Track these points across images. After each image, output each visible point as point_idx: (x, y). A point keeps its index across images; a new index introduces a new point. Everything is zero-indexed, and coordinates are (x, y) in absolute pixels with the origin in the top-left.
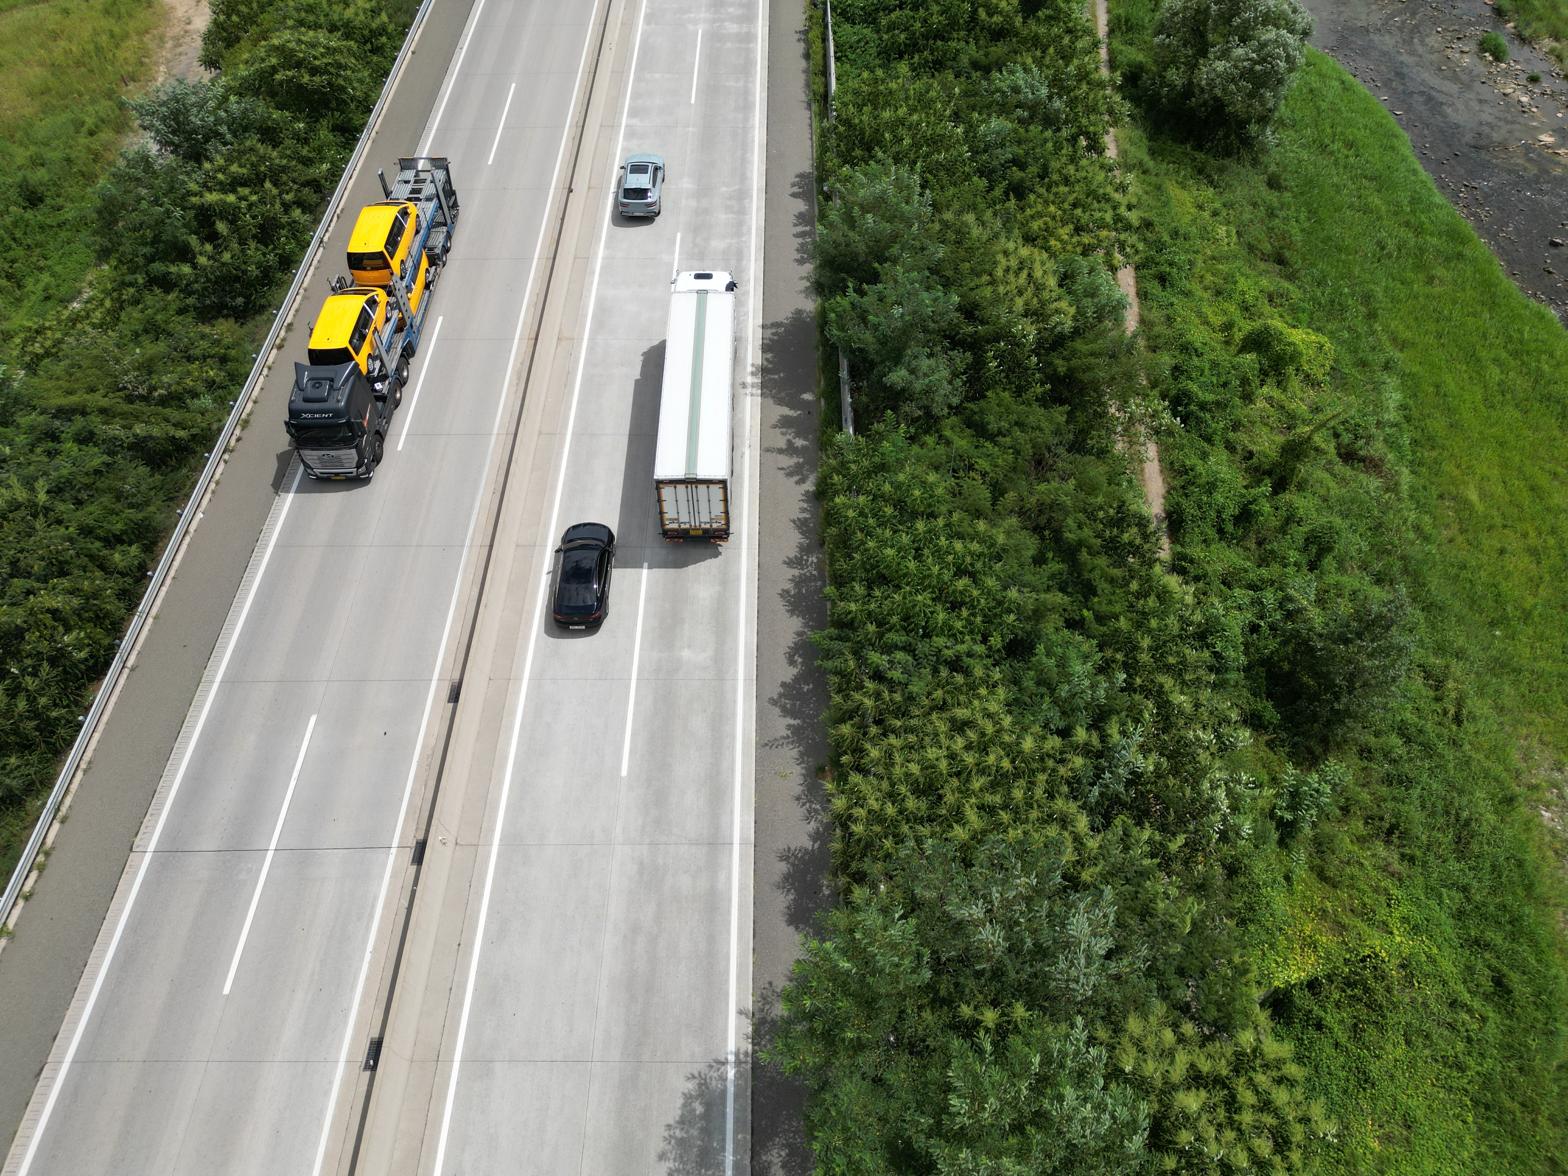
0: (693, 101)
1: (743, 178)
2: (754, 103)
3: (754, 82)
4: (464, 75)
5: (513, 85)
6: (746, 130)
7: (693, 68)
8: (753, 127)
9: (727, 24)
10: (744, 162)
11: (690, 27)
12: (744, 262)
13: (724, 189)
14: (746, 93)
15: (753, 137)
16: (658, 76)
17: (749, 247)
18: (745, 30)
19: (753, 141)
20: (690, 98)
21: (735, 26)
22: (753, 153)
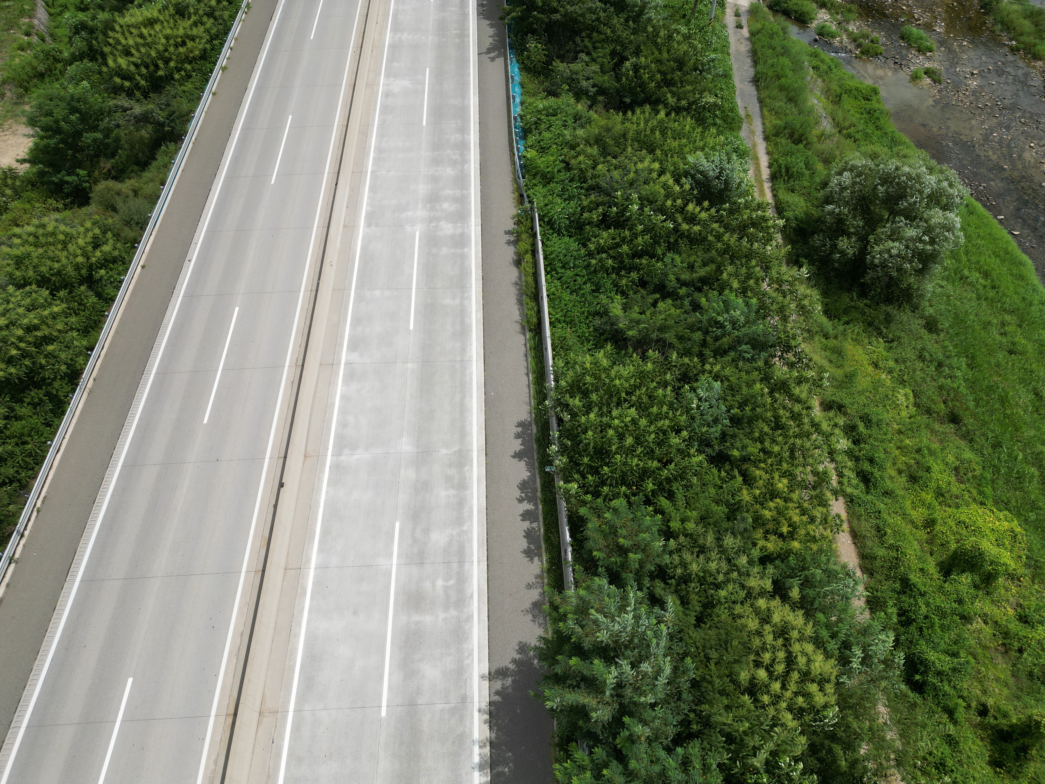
0: (411, 327)
1: (463, 434)
2: (470, 326)
3: (469, 298)
4: (190, 297)
5: (237, 309)
6: (464, 364)
7: (411, 282)
8: (470, 360)
9: (443, 224)
10: (463, 409)
11: (408, 228)
12: (467, 565)
13: (444, 451)
14: (463, 312)
15: (471, 373)
16: (377, 293)
17: (471, 541)
18: (459, 231)
19: (471, 380)
20: (409, 322)
21: (450, 225)
22: (471, 396)
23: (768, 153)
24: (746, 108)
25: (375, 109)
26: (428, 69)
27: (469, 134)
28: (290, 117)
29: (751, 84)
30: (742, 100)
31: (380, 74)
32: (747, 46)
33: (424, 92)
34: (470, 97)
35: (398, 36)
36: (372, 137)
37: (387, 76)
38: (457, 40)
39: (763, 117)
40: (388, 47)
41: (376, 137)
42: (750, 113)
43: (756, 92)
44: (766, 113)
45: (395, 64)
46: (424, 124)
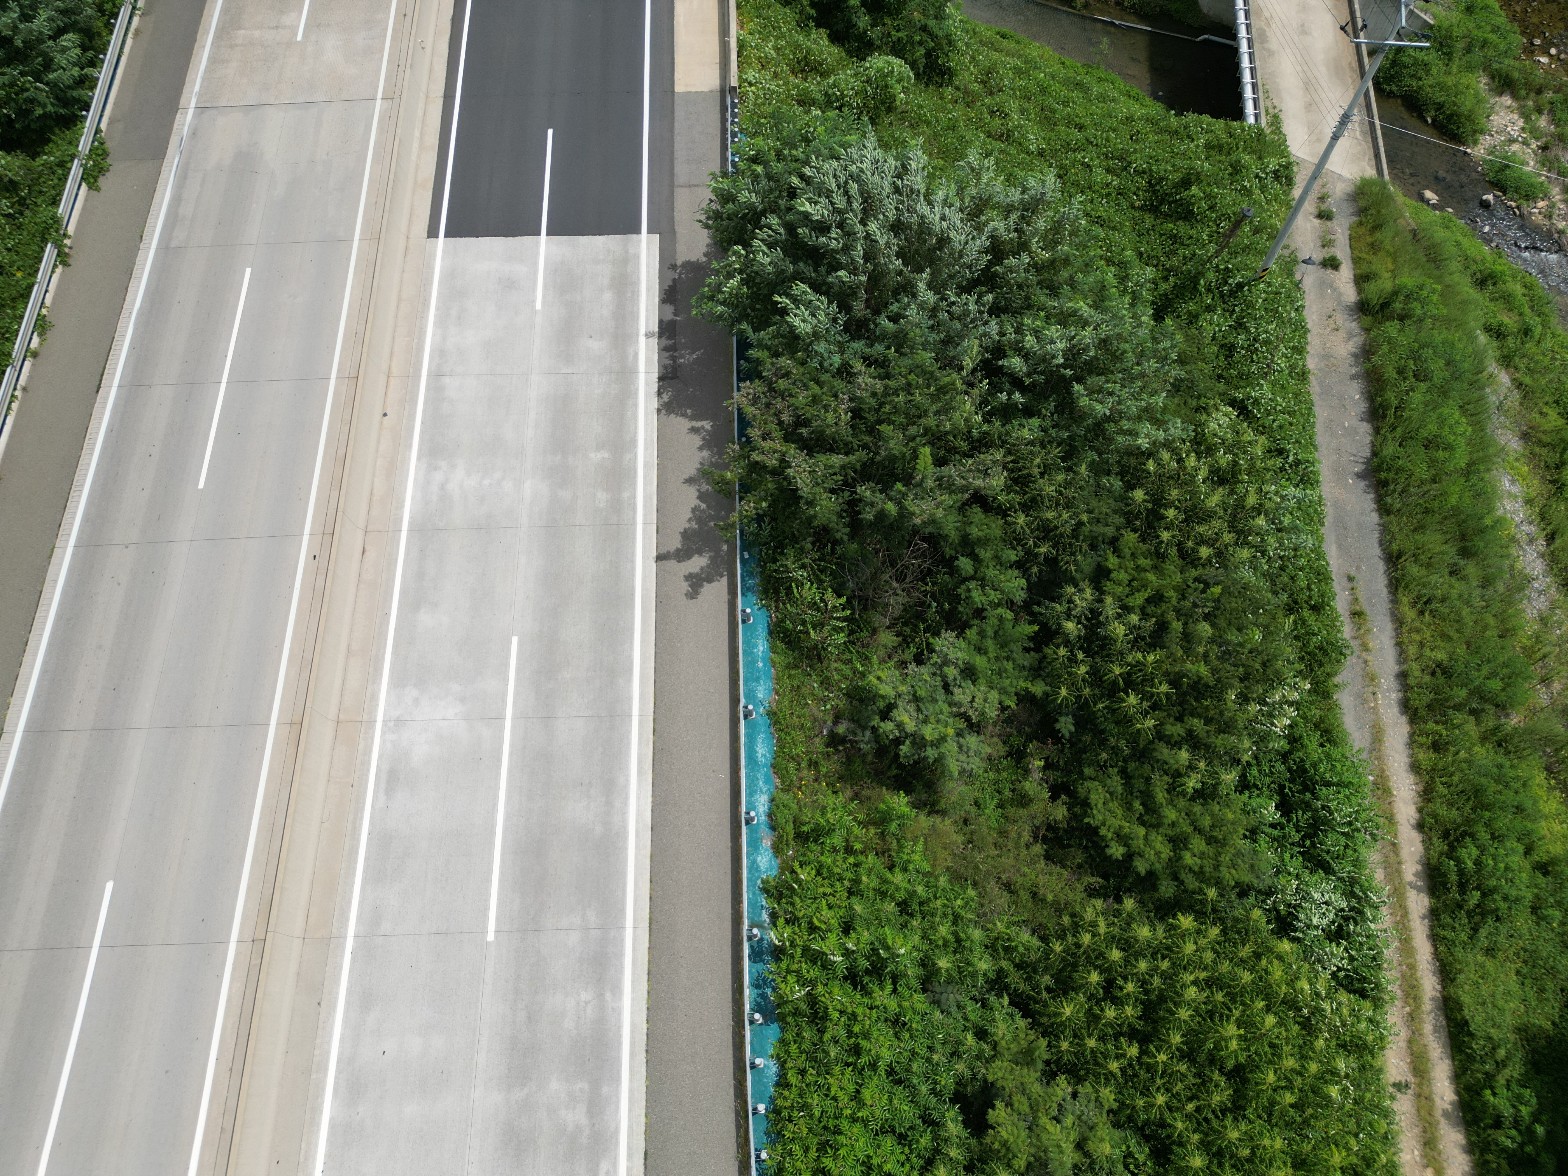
23: (1415, 768)
24: (1350, 579)
25: (354, 851)
26: (515, 640)
27: (617, 989)
28: (110, 886)
29: (1362, 484)
30: (1340, 546)
31: (378, 671)
32: (1350, 336)
33: (499, 760)
34: (627, 781)
35: (438, 477)
36: (333, 1007)
37: (399, 681)
38: (602, 497)
39: (1398, 622)
40: (410, 530)
41: (348, 1003)
42: (1364, 605)
43: (1375, 517)
44: (1410, 614)
45: (425, 619)
46: (491, 937)
